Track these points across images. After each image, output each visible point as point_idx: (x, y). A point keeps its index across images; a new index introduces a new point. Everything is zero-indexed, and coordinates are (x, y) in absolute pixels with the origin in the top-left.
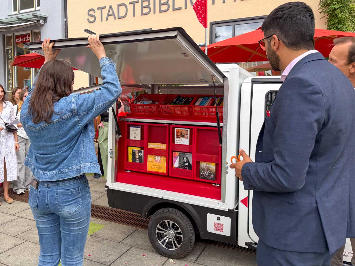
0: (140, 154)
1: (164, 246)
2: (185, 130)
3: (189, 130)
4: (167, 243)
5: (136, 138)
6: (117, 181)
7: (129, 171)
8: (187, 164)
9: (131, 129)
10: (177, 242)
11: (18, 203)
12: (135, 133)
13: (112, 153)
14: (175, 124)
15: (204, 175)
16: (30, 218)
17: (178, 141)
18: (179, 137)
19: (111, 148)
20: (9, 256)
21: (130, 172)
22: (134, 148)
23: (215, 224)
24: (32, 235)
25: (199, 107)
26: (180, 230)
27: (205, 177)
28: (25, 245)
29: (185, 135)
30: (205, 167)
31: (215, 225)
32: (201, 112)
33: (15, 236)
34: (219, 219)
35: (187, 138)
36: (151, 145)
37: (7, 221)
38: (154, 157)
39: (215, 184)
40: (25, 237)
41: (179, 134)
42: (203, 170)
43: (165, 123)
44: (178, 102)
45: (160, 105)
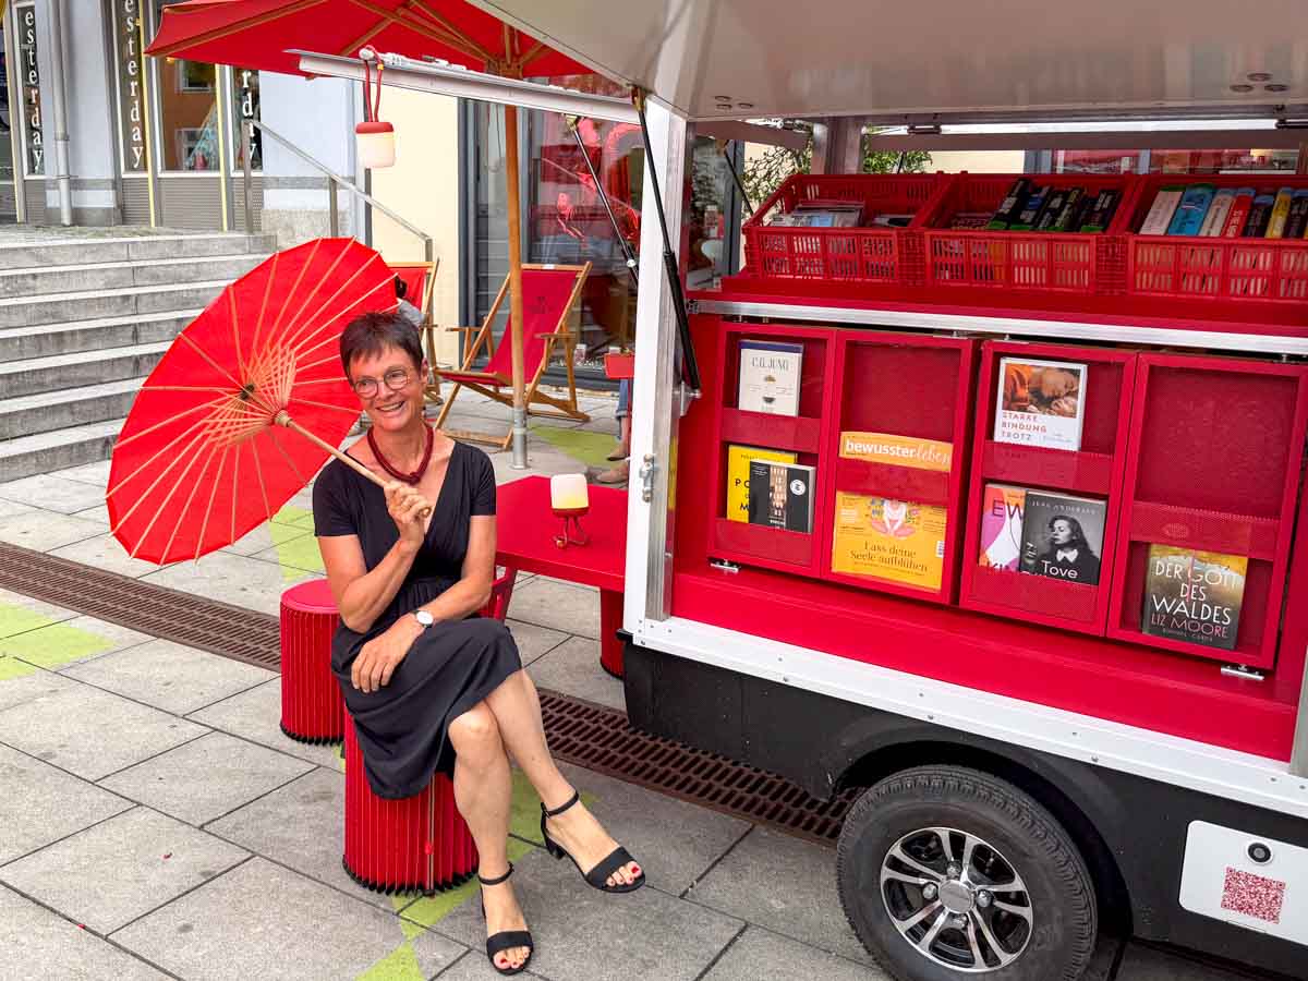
0: (798, 488)
1: (922, 949)
2: (1062, 370)
3: (1083, 368)
4: (943, 936)
5: (772, 405)
6: (675, 613)
7: (731, 564)
8: (1072, 555)
9: (749, 356)
10: (1000, 937)
11: (202, 659)
12: (770, 379)
13: (651, 476)
14: (1013, 337)
15: (1169, 616)
16: (258, 735)
17: (1010, 427)
18: (1024, 409)
19: (650, 453)
20: (186, 928)
21: (735, 570)
22: (762, 457)
23: (1233, 877)
24: (275, 824)
25: (1171, 244)
26: (1017, 885)
27: (1177, 629)
28: (249, 876)
29: (1057, 397)
30: (1184, 574)
31: (1233, 883)
32: (1179, 273)
33: (201, 828)
34: (1260, 855)
35: (1073, 415)
36: (857, 445)
37: (161, 746)
38: (873, 507)
39: (1235, 666)
40: (248, 834)
41: (1024, 393)
42: (1171, 589)
43: (950, 332)
44: (1028, 216)
45: (928, 234)
